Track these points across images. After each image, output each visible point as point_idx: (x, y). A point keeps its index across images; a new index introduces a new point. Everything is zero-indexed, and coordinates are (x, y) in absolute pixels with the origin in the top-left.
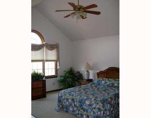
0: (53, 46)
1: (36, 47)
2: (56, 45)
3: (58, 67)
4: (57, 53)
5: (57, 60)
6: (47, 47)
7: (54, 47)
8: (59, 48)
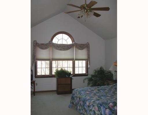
0: (82, 46)
1: (65, 47)
2: (86, 44)
3: (89, 66)
4: (88, 53)
5: (88, 59)
6: (77, 46)
7: (84, 46)
8: (89, 47)
